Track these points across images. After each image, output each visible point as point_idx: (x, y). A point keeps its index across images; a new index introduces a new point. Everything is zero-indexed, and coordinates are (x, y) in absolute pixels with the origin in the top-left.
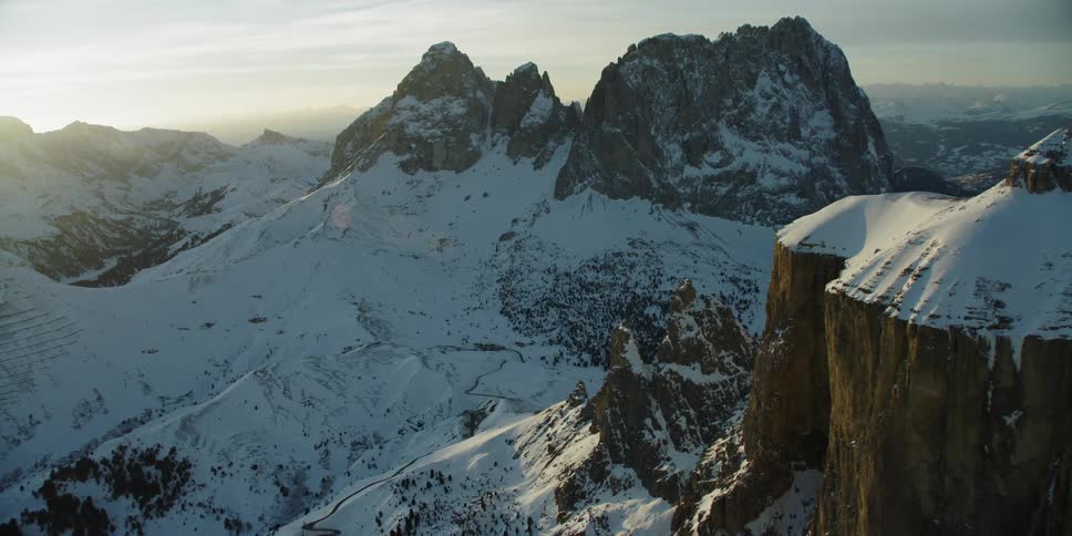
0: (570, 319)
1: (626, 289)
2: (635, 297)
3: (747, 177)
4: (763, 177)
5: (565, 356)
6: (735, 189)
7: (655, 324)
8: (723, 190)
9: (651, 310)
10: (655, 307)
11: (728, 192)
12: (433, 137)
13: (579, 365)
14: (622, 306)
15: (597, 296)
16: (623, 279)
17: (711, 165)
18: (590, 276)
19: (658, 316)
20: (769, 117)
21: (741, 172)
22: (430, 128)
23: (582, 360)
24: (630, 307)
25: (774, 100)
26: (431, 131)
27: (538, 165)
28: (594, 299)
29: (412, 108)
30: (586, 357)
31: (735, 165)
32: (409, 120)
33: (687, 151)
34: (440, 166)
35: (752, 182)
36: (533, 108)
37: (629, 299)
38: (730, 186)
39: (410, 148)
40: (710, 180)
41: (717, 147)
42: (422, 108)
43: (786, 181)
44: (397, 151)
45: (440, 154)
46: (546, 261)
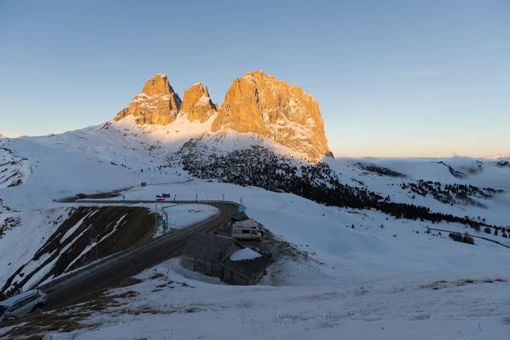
1: (259, 163)
2: (267, 165)
3: (292, 132)
4: (297, 134)
6: (289, 136)
7: (286, 178)
8: (285, 135)
9: (280, 172)
10: (281, 170)
11: (287, 136)
12: (153, 109)
14: (260, 170)
15: (244, 165)
16: (256, 159)
17: (279, 125)
18: (237, 158)
20: (295, 114)
21: (290, 129)
24: (265, 170)
26: (152, 107)
27: (202, 122)
29: (144, 97)
31: (289, 126)
32: (142, 102)
33: (271, 117)
34: (156, 122)
35: (294, 135)
36: (201, 100)
37: (263, 166)
38: (287, 134)
39: (141, 113)
40: (280, 130)
41: (282, 118)
42: (149, 98)
43: (305, 137)
44: (135, 114)
45: (156, 117)
46: (209, 152)
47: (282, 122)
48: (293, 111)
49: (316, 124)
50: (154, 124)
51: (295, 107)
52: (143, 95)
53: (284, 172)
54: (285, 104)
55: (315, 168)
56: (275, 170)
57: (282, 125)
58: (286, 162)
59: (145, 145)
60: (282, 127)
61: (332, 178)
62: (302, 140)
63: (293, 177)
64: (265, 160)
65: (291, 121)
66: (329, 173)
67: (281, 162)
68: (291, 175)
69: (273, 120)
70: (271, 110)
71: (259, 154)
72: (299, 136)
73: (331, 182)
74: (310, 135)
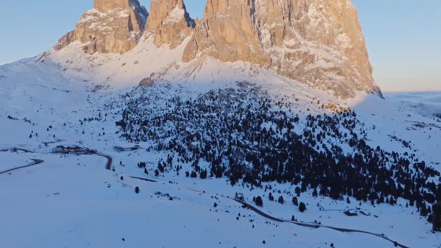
0: (188, 129)
1: (240, 111)
2: (249, 115)
3: (308, 58)
4: (317, 60)
5: (175, 163)
6: (303, 64)
7: (275, 136)
8: (297, 63)
9: (267, 126)
10: (270, 123)
11: (300, 65)
12: (106, 31)
13: (194, 175)
14: (237, 122)
16: (236, 104)
17: (288, 47)
18: (208, 103)
19: (274, 130)
20: (317, 29)
21: (306, 54)
22: (104, 26)
23: (198, 168)
24: (245, 123)
25: (319, 20)
26: (104, 28)
27: (173, 46)
28: (212, 117)
29: (95, 15)
30: (204, 164)
31: (303, 49)
32: (92, 21)
33: (273, 36)
34: (110, 49)
35: (312, 62)
36: (172, 14)
37: (244, 117)
38: (300, 61)
39: (91, 37)
40: (288, 55)
41: (292, 36)
42: (102, 15)
43: (331, 65)
44: (83, 40)
45: (111, 41)
46: (172, 94)
47: (292, 42)
48: (314, 23)
49: (351, 42)
50: (107, 52)
51: (317, 18)
52: (94, 11)
53: (274, 127)
54: (300, 14)
55: (329, 118)
56: (260, 122)
57: (292, 48)
58: (284, 109)
59: (89, 84)
60: (292, 51)
61: (355, 136)
62: (325, 70)
63: (287, 134)
64: (249, 107)
65: (310, 40)
66: (354, 126)
67: (276, 108)
68: (285, 130)
69: (277, 40)
70: (273, 25)
71: (242, 96)
72: (321, 64)
73: (352, 143)
74: (340, 62)
